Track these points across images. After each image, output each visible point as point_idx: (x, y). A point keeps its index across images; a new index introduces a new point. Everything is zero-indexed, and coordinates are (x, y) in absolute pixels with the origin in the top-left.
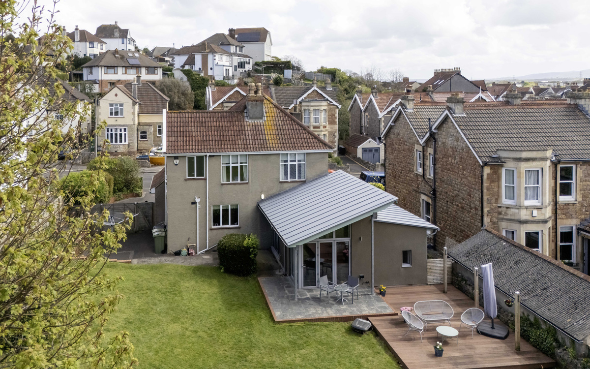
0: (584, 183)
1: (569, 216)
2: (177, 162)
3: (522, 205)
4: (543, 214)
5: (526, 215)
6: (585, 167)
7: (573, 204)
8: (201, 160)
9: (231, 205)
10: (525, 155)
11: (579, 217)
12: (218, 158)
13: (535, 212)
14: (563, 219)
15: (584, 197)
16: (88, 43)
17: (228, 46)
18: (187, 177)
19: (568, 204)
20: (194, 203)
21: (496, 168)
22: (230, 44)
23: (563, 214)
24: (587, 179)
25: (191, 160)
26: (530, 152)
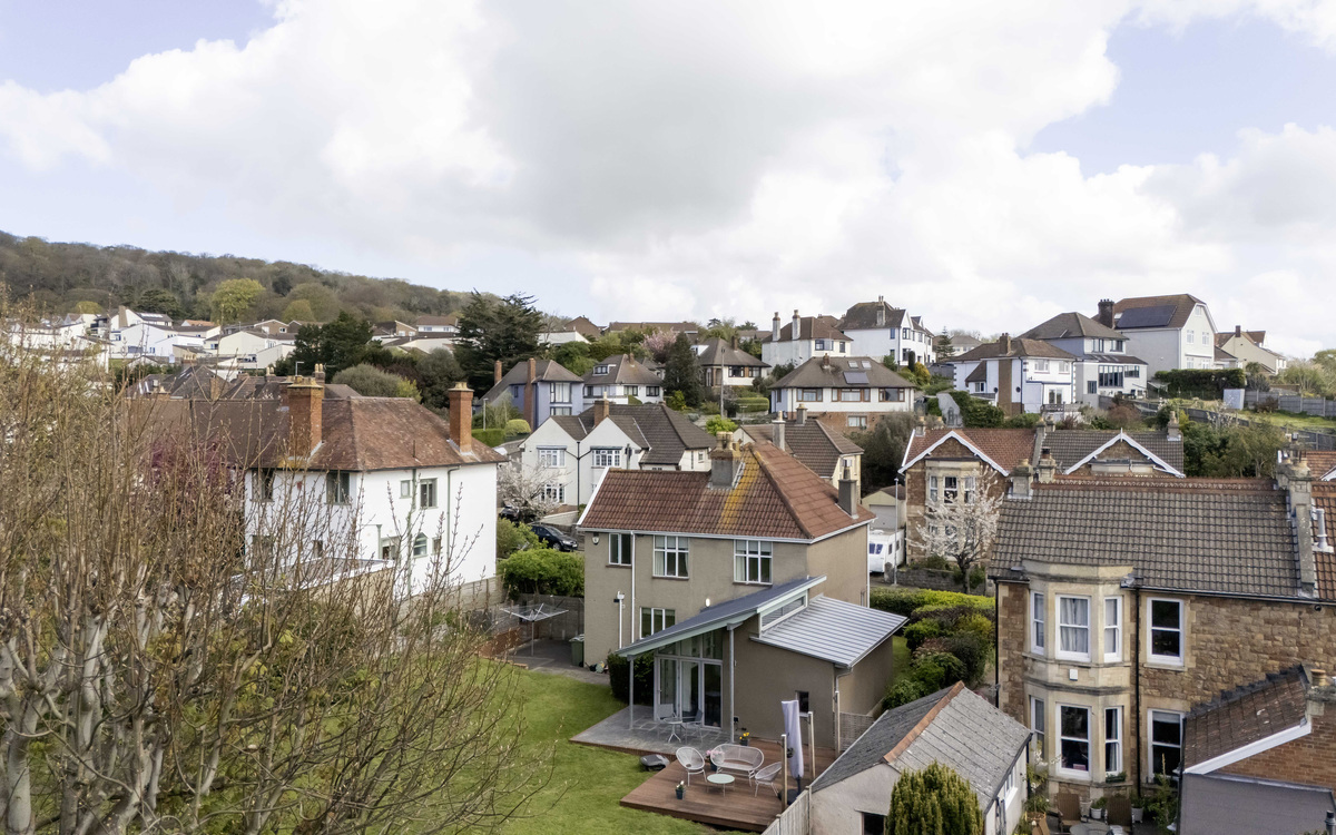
0: (1200, 635)
1: (1165, 692)
2: (596, 540)
3: (1050, 656)
4: (1091, 679)
5: (1058, 676)
6: (1202, 606)
7: (1177, 672)
8: (627, 539)
9: (666, 610)
10: (1054, 570)
11: (1189, 698)
12: (649, 539)
13: (1074, 673)
14: (1152, 695)
15: (1200, 661)
16: (813, 342)
17: (1079, 341)
18: (610, 563)
19: (1165, 671)
20: (617, 601)
21: (1019, 589)
22: (1083, 337)
23: (1155, 687)
24: (1206, 628)
25: (615, 538)
26: (1065, 567)
